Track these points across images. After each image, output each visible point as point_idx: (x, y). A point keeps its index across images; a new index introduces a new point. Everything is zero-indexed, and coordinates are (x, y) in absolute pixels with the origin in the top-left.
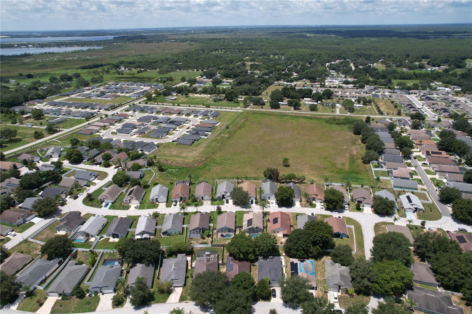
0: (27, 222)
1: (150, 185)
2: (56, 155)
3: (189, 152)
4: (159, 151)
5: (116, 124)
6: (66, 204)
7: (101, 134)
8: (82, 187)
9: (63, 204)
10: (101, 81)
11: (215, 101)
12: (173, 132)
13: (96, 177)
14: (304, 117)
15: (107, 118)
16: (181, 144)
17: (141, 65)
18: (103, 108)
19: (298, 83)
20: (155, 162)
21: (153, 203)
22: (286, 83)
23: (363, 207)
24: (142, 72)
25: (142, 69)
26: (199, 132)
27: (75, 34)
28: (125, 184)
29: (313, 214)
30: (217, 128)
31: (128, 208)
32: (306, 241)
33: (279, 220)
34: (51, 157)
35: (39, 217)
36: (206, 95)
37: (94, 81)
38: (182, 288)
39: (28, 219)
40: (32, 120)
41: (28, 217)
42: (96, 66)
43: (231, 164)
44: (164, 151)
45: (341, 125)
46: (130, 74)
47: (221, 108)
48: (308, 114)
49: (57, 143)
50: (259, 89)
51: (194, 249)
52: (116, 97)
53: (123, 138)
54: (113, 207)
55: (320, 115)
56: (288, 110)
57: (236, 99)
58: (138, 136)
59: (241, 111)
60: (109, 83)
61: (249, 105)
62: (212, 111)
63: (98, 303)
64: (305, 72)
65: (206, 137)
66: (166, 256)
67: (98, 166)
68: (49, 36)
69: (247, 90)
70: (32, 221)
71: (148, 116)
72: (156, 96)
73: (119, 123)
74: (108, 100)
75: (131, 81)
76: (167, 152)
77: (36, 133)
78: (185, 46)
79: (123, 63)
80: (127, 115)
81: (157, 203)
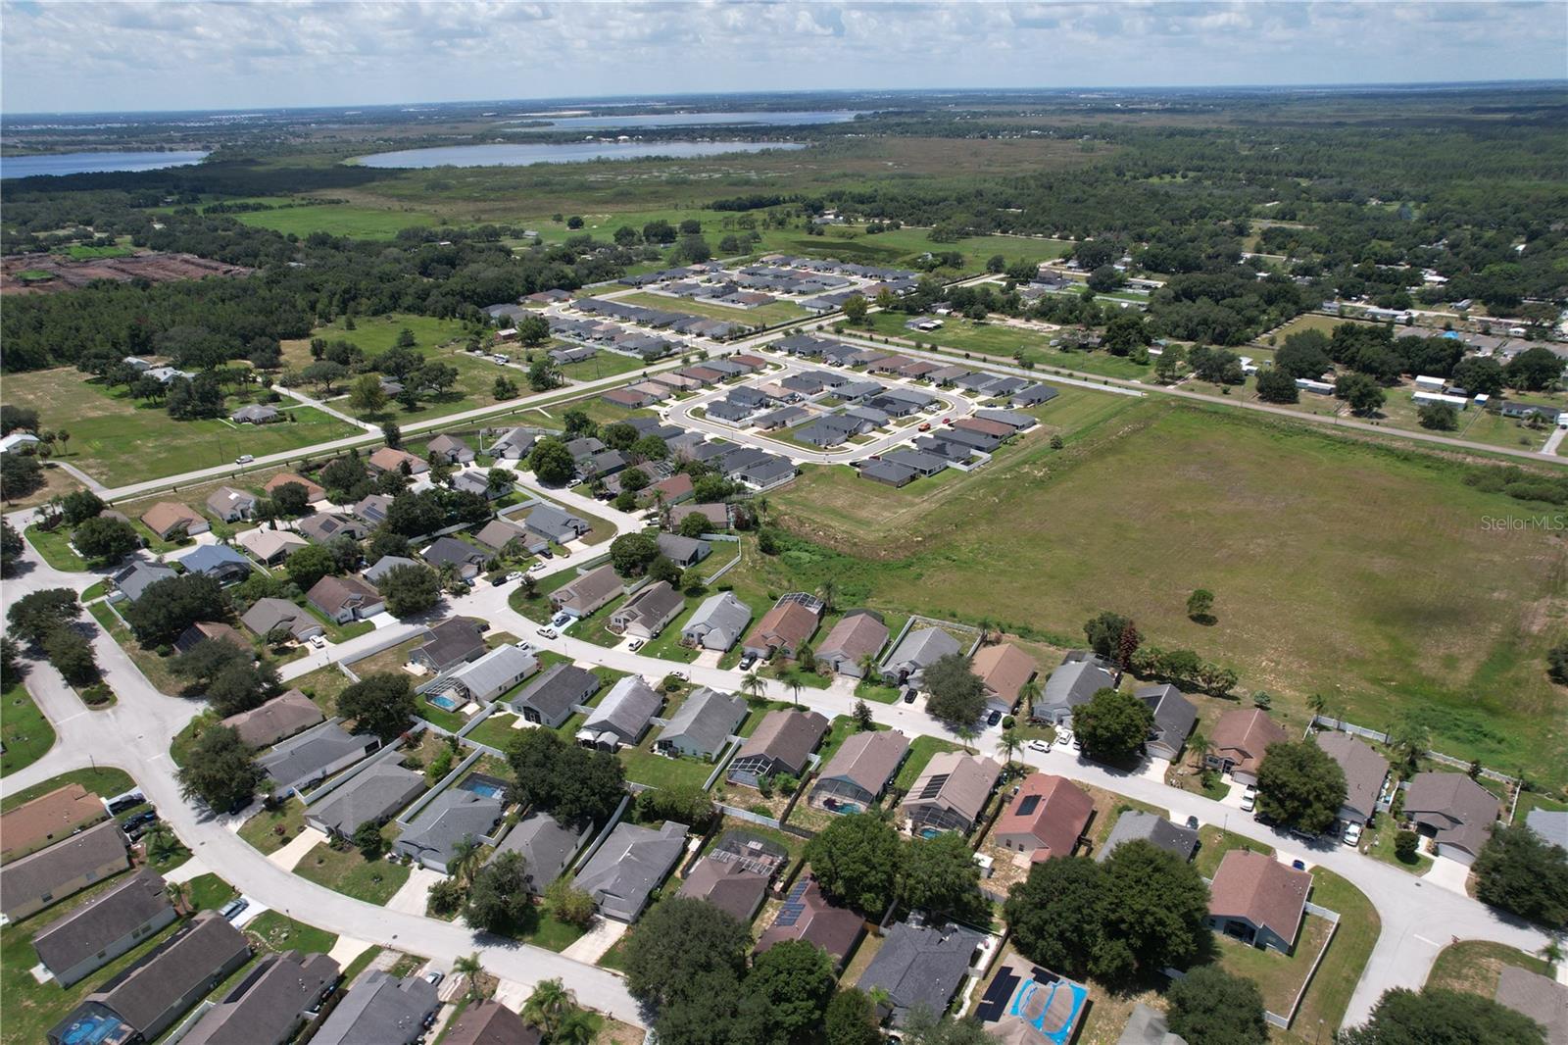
0: (361, 621)
1: (710, 588)
2: (514, 450)
3: (885, 507)
4: (797, 490)
5: (720, 385)
6: (467, 593)
7: (662, 411)
8: (531, 555)
9: (459, 592)
10: (747, 250)
11: (1065, 349)
12: (872, 434)
13: (582, 533)
14: (1379, 448)
15: (705, 364)
16: (871, 477)
17: (890, 207)
18: (708, 332)
19: (1428, 313)
20: (761, 520)
21: (687, 643)
22: (1374, 309)
23: (1436, 853)
24: (881, 229)
25: (887, 222)
26: (949, 448)
27: (753, 104)
28: (638, 570)
29: (1193, 820)
30: (1022, 443)
31: (611, 641)
32: (1079, 909)
33: (1040, 808)
34: (503, 456)
35: (391, 614)
36: (1046, 325)
37: (730, 248)
38: (625, 926)
39: (365, 611)
40: (517, 344)
41: (365, 605)
42: (758, 204)
43: (1003, 572)
44: (811, 492)
45: (1534, 504)
46: (842, 236)
47: (1070, 376)
48: (1403, 439)
49: (540, 420)
50: (1250, 322)
51: (724, 821)
52: (762, 304)
53: (713, 430)
54: (575, 632)
55: (1455, 449)
56: (1328, 413)
57: (1141, 347)
58: (760, 433)
59: (1138, 394)
60: (764, 259)
61: (1180, 378)
62: (1033, 382)
63: (400, 887)
64: (1484, 273)
65: (965, 468)
66: (636, 814)
67: (605, 502)
68: (682, 109)
69: (1196, 320)
70: (371, 619)
71: (819, 374)
72: (881, 312)
73: (727, 384)
74: (738, 309)
75: (832, 256)
76: (817, 494)
77: (500, 383)
78: (1066, 155)
79: (839, 199)
80: (761, 360)
81: (699, 647)
